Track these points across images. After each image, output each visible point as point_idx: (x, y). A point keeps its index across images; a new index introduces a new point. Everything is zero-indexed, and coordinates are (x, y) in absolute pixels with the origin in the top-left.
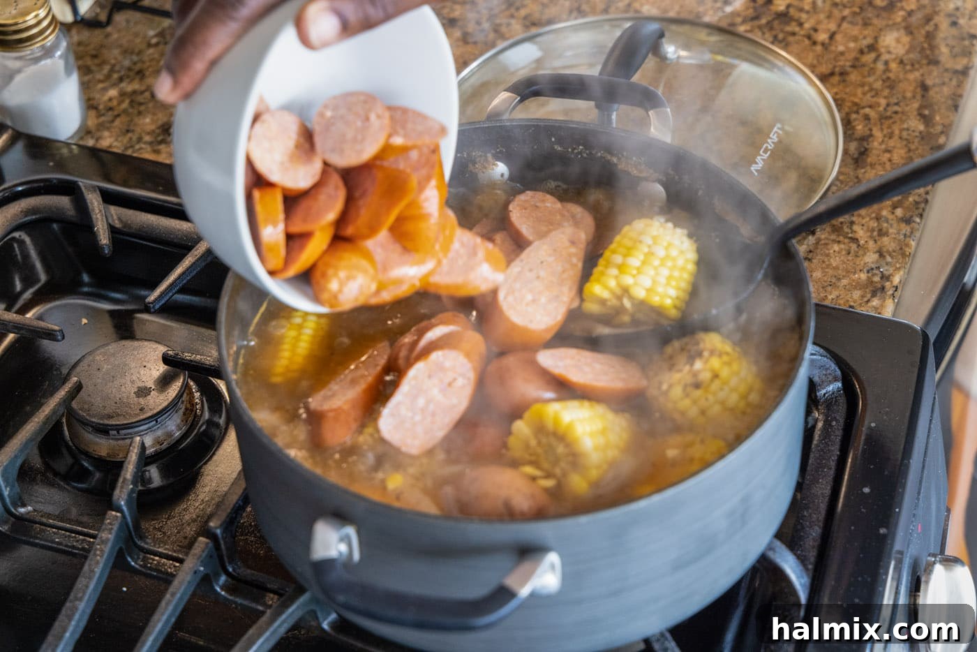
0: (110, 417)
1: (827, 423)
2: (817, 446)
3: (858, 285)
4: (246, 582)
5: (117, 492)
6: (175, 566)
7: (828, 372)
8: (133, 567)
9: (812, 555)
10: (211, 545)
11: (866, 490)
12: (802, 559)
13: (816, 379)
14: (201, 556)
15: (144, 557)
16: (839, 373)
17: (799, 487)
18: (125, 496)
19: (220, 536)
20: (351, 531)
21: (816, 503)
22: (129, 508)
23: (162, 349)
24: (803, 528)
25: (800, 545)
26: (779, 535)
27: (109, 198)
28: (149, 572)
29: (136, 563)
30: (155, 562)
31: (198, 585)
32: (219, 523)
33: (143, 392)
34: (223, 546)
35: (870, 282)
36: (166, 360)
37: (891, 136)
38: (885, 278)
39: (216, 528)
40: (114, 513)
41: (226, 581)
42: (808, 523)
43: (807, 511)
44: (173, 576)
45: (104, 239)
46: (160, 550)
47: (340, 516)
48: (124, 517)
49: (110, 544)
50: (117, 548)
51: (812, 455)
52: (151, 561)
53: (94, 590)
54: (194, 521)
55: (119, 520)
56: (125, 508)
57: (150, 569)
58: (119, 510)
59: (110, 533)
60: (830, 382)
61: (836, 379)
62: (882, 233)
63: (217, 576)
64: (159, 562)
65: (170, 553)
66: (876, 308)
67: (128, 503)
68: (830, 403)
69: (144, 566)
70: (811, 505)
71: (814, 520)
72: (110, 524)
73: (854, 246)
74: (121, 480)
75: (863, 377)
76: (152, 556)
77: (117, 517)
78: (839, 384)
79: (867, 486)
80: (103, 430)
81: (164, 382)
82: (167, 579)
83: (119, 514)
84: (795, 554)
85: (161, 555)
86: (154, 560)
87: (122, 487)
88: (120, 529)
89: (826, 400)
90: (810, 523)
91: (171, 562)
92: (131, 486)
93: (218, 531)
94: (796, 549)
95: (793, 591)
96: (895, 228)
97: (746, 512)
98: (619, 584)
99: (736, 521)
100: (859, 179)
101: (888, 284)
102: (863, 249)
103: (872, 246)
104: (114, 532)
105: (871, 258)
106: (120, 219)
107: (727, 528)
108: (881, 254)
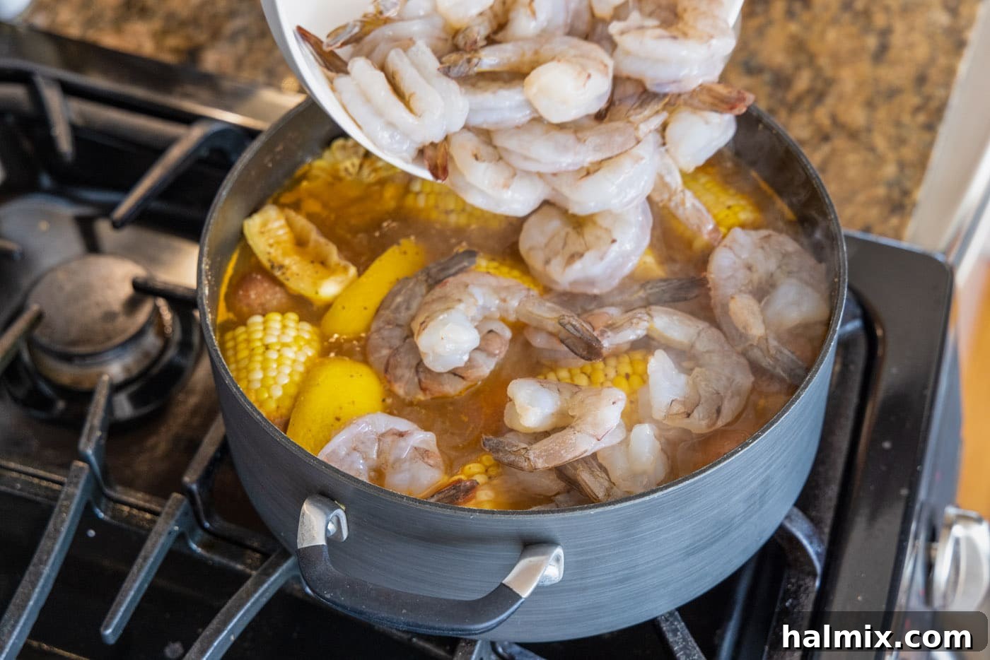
0: (75, 343)
3: (874, 202)
4: (224, 538)
5: (83, 440)
8: (101, 519)
9: (828, 517)
10: (186, 502)
11: (887, 445)
14: (175, 515)
15: (114, 507)
16: (857, 309)
18: (92, 444)
19: (196, 492)
20: (340, 511)
21: (833, 458)
22: (97, 458)
24: (817, 484)
27: (69, 90)
31: (173, 544)
32: (195, 477)
33: (109, 317)
34: (199, 503)
35: (889, 198)
36: (136, 285)
37: (912, 29)
38: (906, 193)
39: (192, 483)
40: (81, 464)
41: (202, 537)
42: (823, 480)
43: (823, 467)
45: (65, 144)
46: (131, 499)
47: (329, 495)
48: (91, 467)
49: (77, 499)
50: (84, 503)
52: (120, 511)
53: (60, 551)
55: (87, 471)
56: (93, 459)
57: (120, 520)
58: (85, 459)
59: (77, 487)
61: (856, 318)
62: (902, 141)
63: (193, 532)
64: (129, 513)
65: (142, 503)
67: (96, 452)
69: (114, 518)
70: (827, 461)
72: (77, 477)
73: (871, 157)
74: (87, 426)
76: (122, 506)
77: (84, 468)
78: (858, 322)
79: (887, 441)
80: (67, 358)
81: (132, 305)
83: (85, 465)
85: (131, 506)
86: (124, 510)
87: (89, 435)
88: (88, 481)
91: (144, 514)
92: (99, 433)
93: (194, 487)
95: (809, 562)
96: (915, 137)
97: (765, 493)
98: (627, 572)
99: (755, 502)
100: (876, 80)
101: (907, 201)
102: (881, 160)
103: (891, 156)
104: (81, 486)
105: (890, 170)
106: (82, 114)
107: (744, 512)
108: (902, 165)
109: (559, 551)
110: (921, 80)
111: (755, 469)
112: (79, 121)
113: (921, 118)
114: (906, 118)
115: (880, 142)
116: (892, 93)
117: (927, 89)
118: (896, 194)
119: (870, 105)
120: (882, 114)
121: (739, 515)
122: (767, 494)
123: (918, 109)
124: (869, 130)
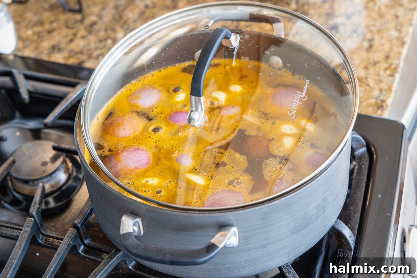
0: (29, 176)
1: (360, 166)
2: (356, 177)
3: (370, 105)
4: (93, 248)
6: (60, 242)
7: (360, 143)
8: (40, 243)
10: (76, 231)
11: (380, 196)
12: (351, 229)
13: (354, 146)
14: (71, 236)
15: (45, 239)
16: (364, 143)
17: (348, 196)
18: (35, 210)
19: (80, 227)
20: (139, 220)
21: (357, 203)
22: (37, 216)
23: (52, 144)
24: (351, 214)
25: (350, 222)
26: (340, 217)
27: (28, 77)
28: (48, 245)
29: (41, 241)
30: (51, 241)
31: (70, 250)
32: (79, 221)
33: (44, 164)
34: (82, 232)
35: (376, 103)
36: (54, 148)
37: (382, 38)
38: (383, 101)
39: (78, 224)
40: (30, 218)
41: (84, 248)
42: (353, 212)
43: (353, 207)
44: (58, 246)
45: (25, 96)
46: (53, 235)
47: (134, 214)
48: (35, 220)
49: (28, 232)
50: (32, 235)
51: (353, 181)
52: (48, 240)
54: (69, 222)
55: (33, 221)
56: (35, 216)
57: (48, 244)
58: (32, 216)
59: (29, 228)
60: (361, 148)
61: (363, 146)
62: (380, 81)
63: (80, 246)
64: (52, 241)
65: (57, 236)
66: (380, 115)
67: (37, 213)
68: (361, 158)
69: (46, 243)
70: (354, 204)
71: (356, 210)
72: (29, 223)
73: (368, 88)
74: (33, 203)
75: (376, 145)
76: (49, 238)
77: (31, 220)
78: (365, 149)
79: (380, 194)
80: (26, 182)
81: (54, 159)
82: (56, 248)
83: (33, 219)
84: (348, 226)
85: (53, 237)
86: (50, 240)
87: (34, 206)
88: (33, 225)
89: (359, 156)
90: (354, 212)
91: (58, 240)
92: (38, 206)
93: (79, 225)
94: (348, 224)
95: (348, 243)
96: (386, 79)
97: (325, 206)
98: (266, 241)
99: (320, 210)
100: (369, 59)
101: (384, 104)
102: (372, 89)
103: (376, 87)
104: (30, 227)
105: (376, 93)
106: (33, 87)
107: (316, 214)
108: (381, 91)
109: (234, 229)
110: (387, 57)
111: (319, 193)
112: (32, 89)
113: (388, 72)
114: (382, 73)
115: (371, 82)
116: (375, 63)
117: (390, 61)
118: (379, 102)
119: (366, 68)
120: (371, 71)
121: (314, 215)
122: (326, 206)
123: (386, 69)
124: (366, 78)
